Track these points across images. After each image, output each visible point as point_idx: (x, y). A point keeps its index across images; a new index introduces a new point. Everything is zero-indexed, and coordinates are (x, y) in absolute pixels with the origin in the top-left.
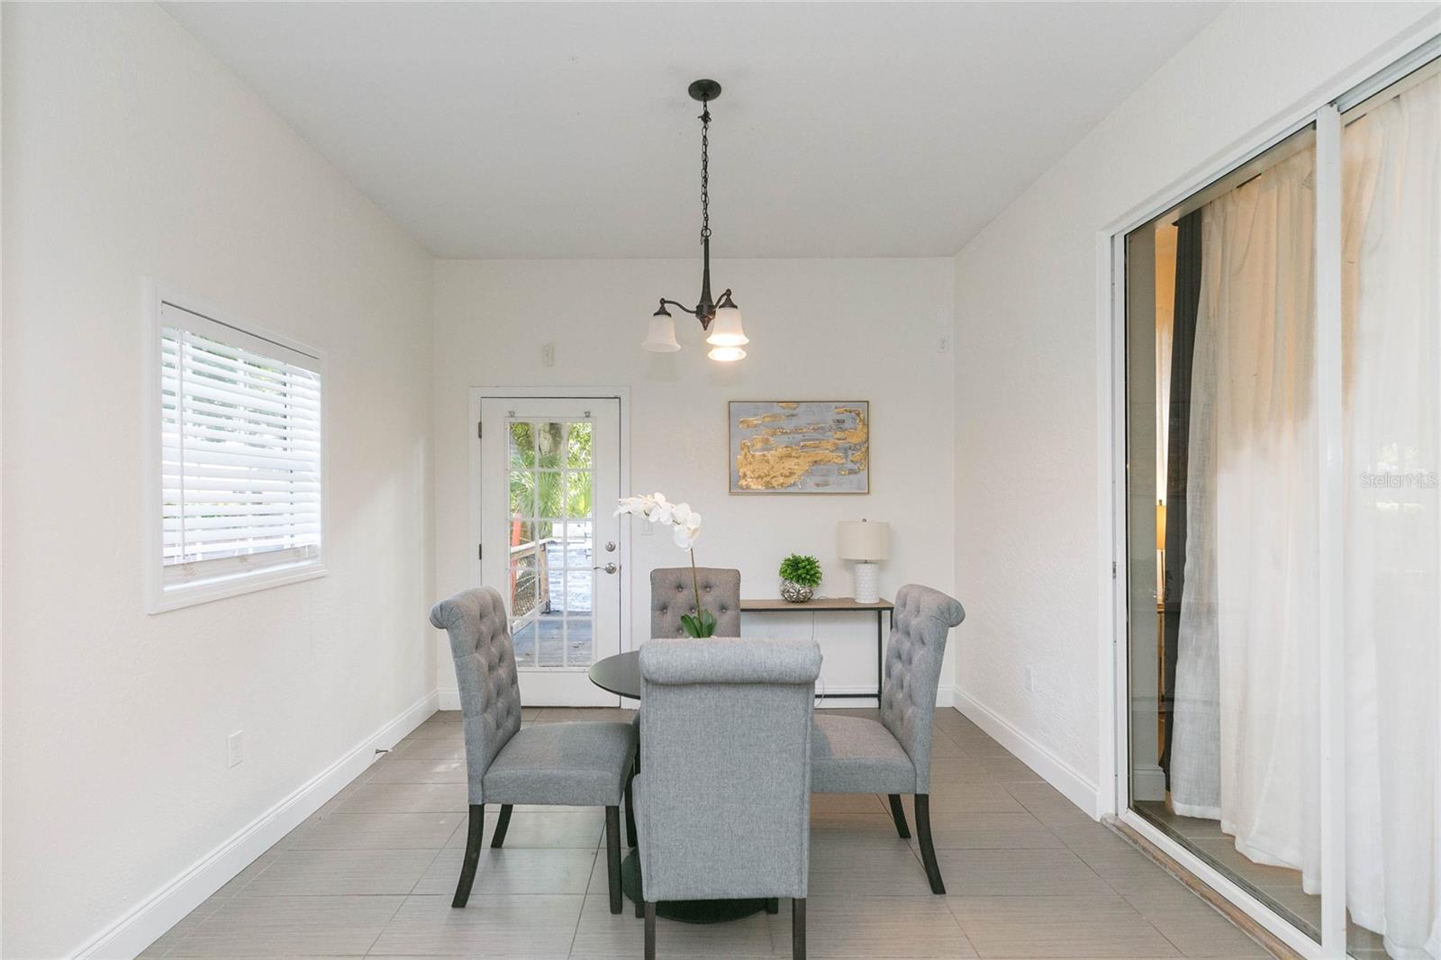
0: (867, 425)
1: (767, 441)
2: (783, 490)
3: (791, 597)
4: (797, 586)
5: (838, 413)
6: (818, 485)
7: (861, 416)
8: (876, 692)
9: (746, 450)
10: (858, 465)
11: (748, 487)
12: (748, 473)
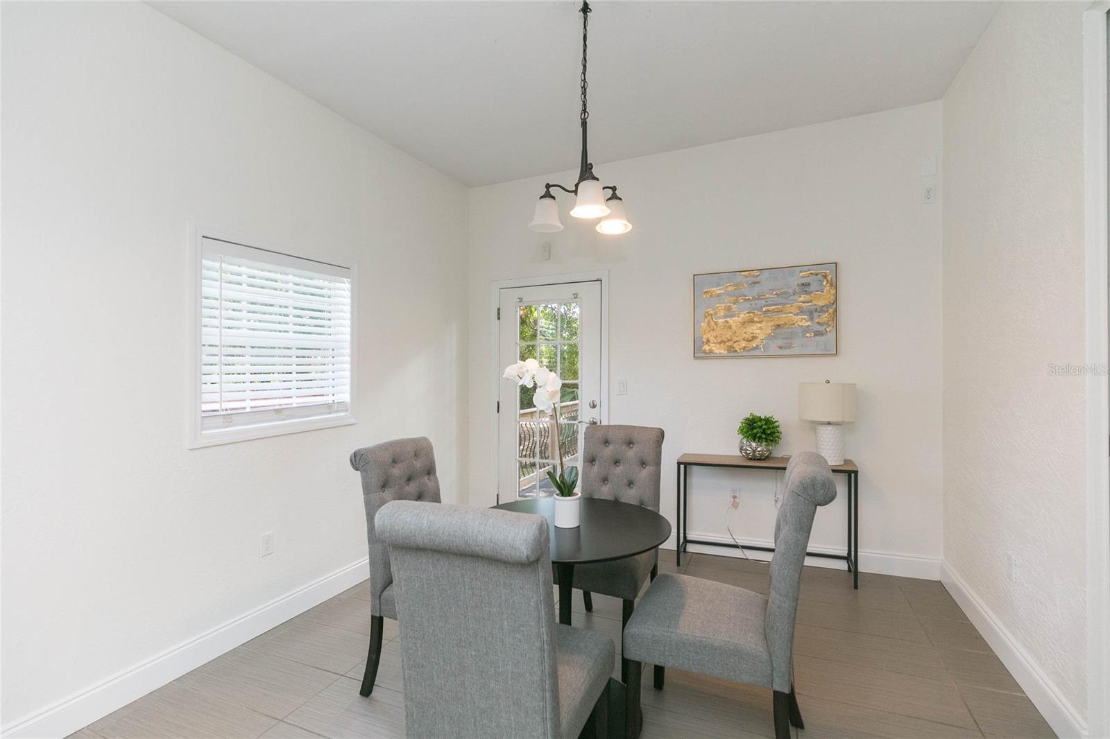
0: (834, 285)
1: (729, 308)
2: (745, 354)
3: (748, 454)
4: (754, 445)
5: (803, 277)
6: (781, 348)
7: (829, 278)
8: (845, 554)
9: (709, 318)
10: (825, 327)
11: (711, 351)
12: (711, 339)
